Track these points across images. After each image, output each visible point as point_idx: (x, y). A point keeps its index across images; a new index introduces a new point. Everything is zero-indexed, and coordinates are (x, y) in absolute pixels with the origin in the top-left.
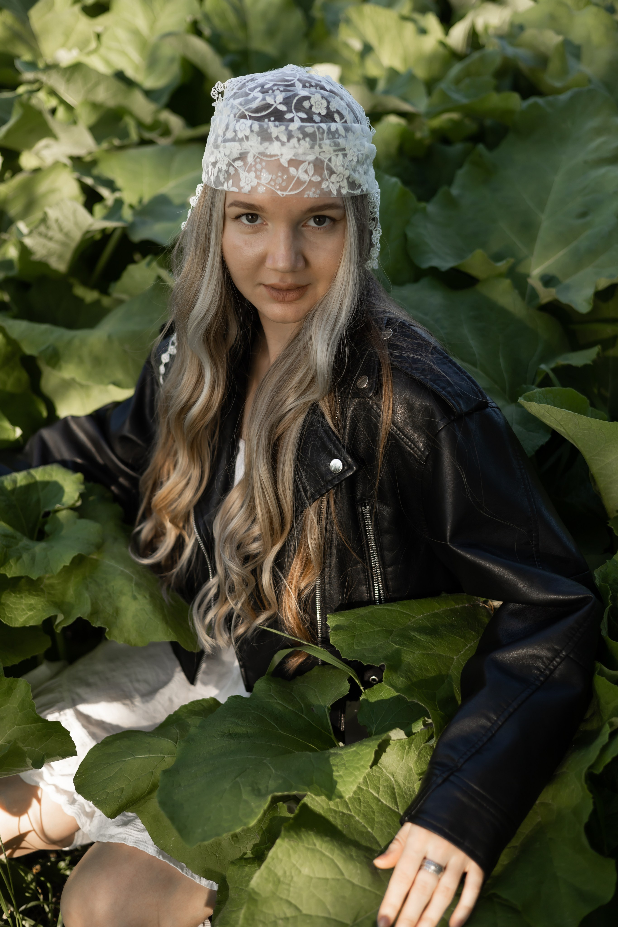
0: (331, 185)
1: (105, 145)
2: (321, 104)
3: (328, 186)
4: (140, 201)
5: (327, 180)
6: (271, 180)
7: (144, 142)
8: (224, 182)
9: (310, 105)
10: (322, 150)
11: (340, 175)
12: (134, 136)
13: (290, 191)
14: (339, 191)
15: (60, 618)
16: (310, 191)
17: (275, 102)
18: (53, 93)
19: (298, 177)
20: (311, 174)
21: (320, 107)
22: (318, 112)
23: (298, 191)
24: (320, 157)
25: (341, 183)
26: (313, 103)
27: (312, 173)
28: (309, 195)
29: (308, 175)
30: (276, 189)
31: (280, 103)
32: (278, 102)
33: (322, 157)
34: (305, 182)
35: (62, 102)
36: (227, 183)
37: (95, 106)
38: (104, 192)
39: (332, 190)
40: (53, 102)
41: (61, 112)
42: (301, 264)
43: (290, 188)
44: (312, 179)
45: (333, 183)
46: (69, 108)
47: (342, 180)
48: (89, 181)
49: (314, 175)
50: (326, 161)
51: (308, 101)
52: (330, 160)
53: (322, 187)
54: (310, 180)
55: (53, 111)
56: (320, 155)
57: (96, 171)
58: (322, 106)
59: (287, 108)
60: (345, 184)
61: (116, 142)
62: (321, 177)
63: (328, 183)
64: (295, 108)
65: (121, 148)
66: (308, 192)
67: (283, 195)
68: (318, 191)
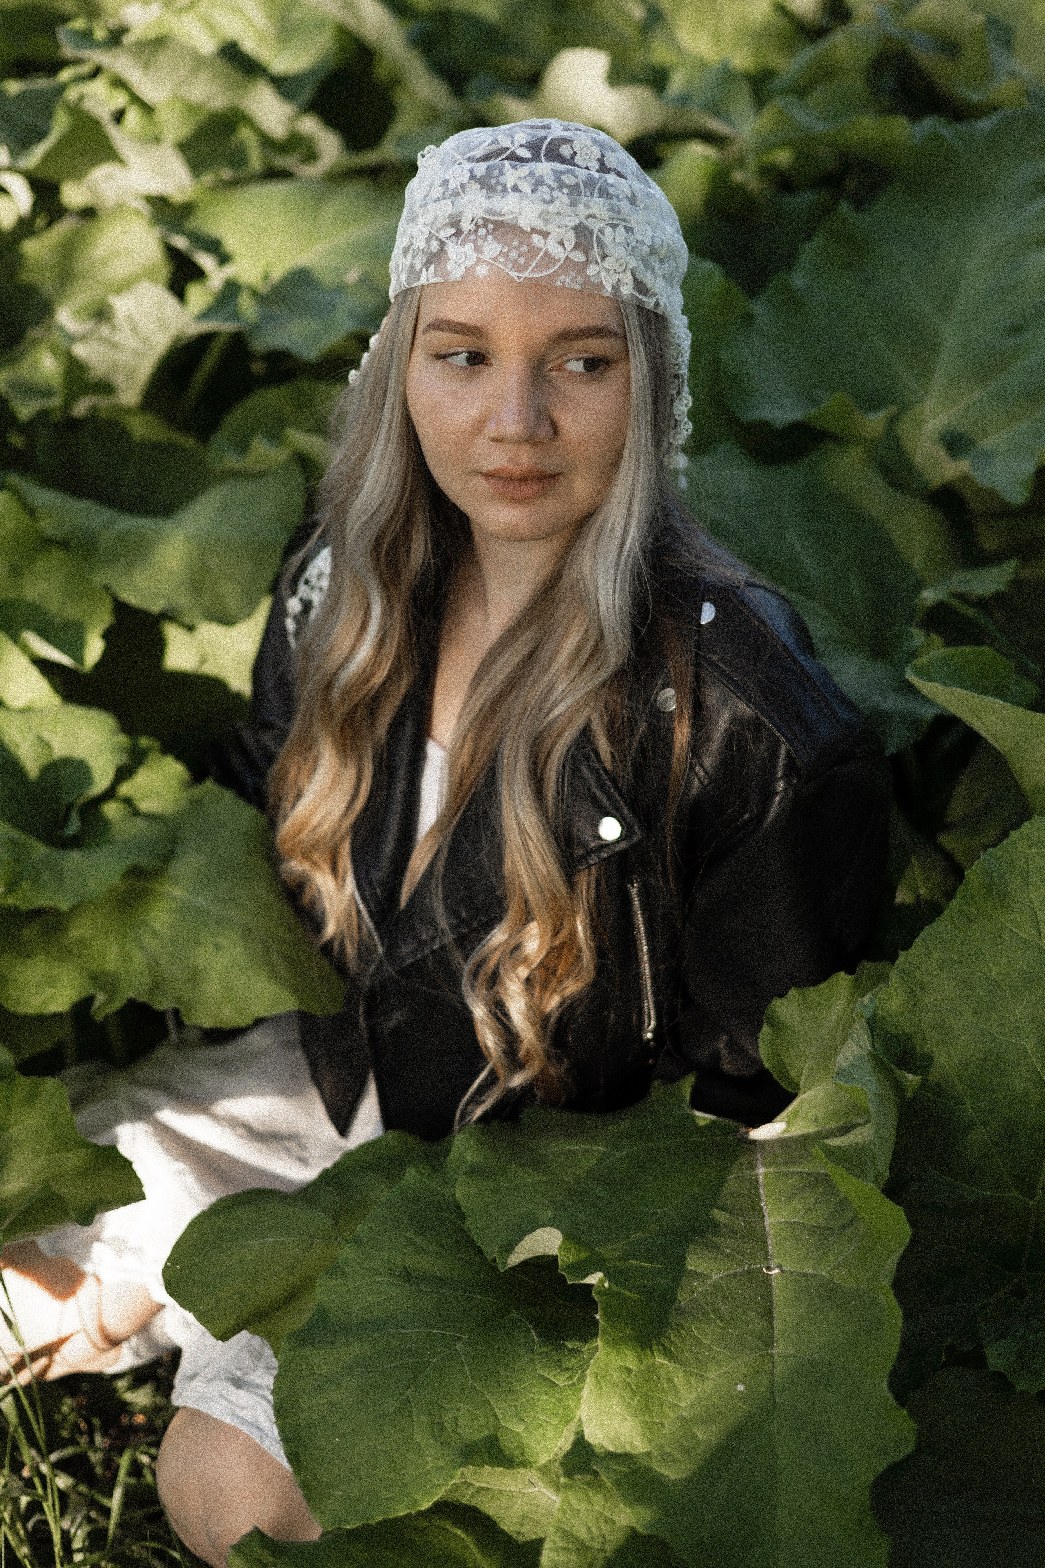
0: (603, 274)
1: (207, 179)
2: (591, 152)
3: (599, 273)
4: (266, 278)
5: (597, 263)
6: (499, 255)
7: (272, 174)
8: (421, 270)
9: (572, 152)
10: (591, 212)
11: (621, 261)
12: (256, 161)
13: (531, 273)
14: (616, 288)
15: (100, 998)
16: (567, 276)
17: (513, 143)
18: (119, 83)
19: (546, 252)
20: (569, 247)
21: (588, 157)
22: (585, 166)
23: (544, 274)
24: (586, 223)
25: (621, 274)
26: (576, 150)
27: (572, 246)
28: (563, 283)
29: (565, 249)
30: (507, 268)
31: (521, 146)
32: (517, 144)
33: (590, 223)
34: (558, 260)
35: (136, 99)
36: (427, 271)
37: (190, 108)
38: (206, 261)
39: (605, 283)
40: (120, 99)
41: (133, 117)
42: (545, 432)
43: (531, 268)
44: (572, 255)
45: (608, 271)
46: (147, 109)
47: (625, 270)
48: (180, 242)
49: (574, 249)
50: (596, 231)
51: (569, 145)
52: (601, 231)
53: (588, 273)
54: (567, 257)
55: (119, 117)
56: (586, 220)
57: (191, 224)
58: (593, 156)
59: (533, 154)
60: (628, 278)
61: (226, 174)
62: (587, 256)
63: (597, 268)
64: (545, 155)
65: (234, 184)
66: (562, 278)
67: (519, 278)
68: (580, 280)
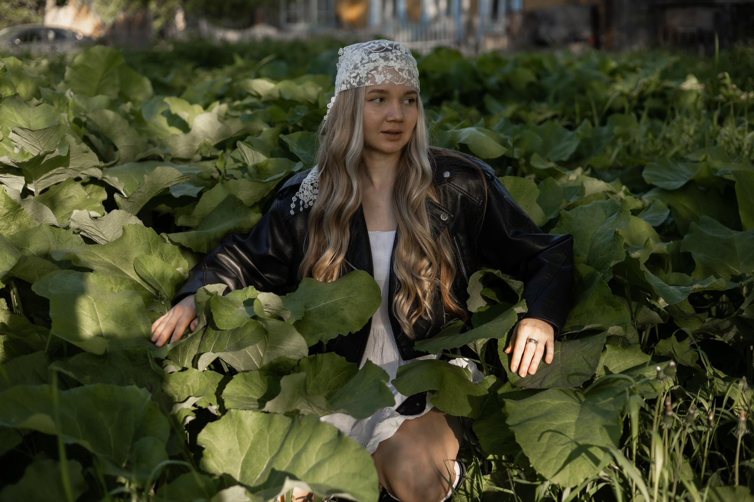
3: (412, 82)
13: (399, 83)
19: (403, 77)
23: (403, 83)
36: (367, 82)
59: (392, 48)
62: (411, 77)
68: (410, 84)
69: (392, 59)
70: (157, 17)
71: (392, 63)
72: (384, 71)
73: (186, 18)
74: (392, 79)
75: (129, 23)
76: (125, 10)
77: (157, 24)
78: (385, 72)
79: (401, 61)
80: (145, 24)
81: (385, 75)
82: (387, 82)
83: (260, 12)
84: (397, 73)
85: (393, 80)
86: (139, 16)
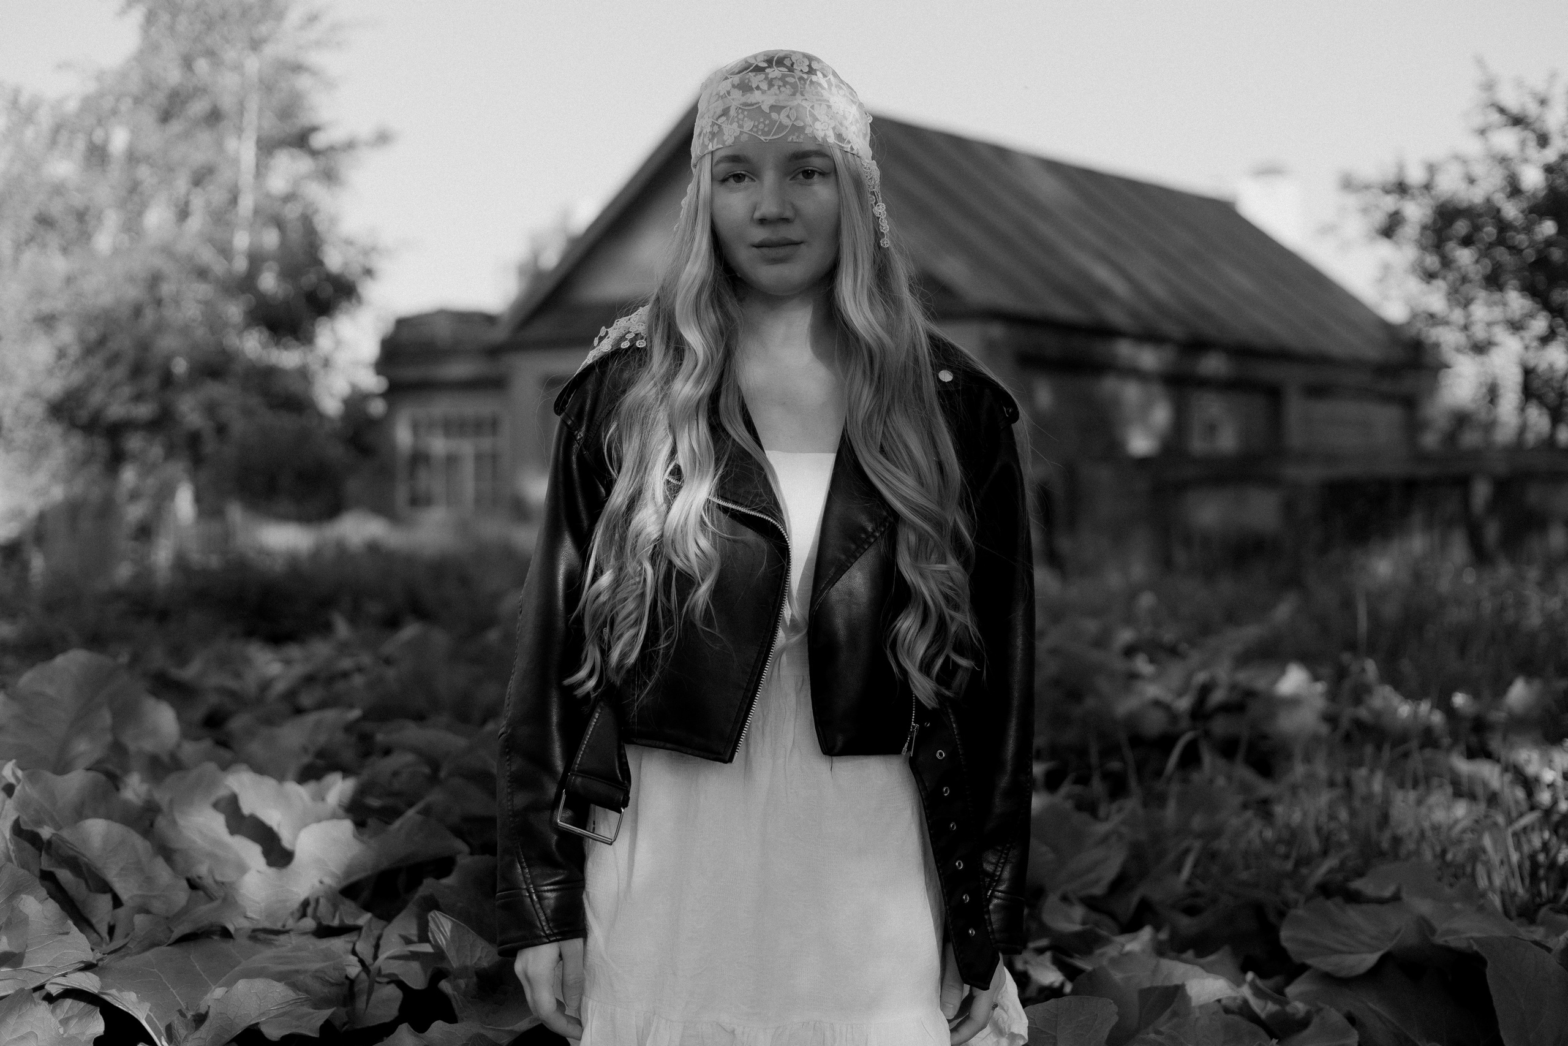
6: (753, 127)
8: (708, 143)
23: (780, 136)
28: (791, 141)
30: (759, 135)
39: (817, 137)
43: (772, 133)
66: (790, 138)
67: (766, 140)
68: (802, 137)
69: (758, 88)
70: (135, 496)
71: (756, 97)
72: (738, 114)
73: (198, 499)
74: (755, 129)
75: (73, 510)
76: (68, 481)
77: (135, 512)
78: (741, 116)
79: (779, 88)
80: (107, 510)
81: (741, 122)
82: (744, 138)
83: (353, 486)
84: (767, 116)
85: (757, 132)
86: (96, 494)
